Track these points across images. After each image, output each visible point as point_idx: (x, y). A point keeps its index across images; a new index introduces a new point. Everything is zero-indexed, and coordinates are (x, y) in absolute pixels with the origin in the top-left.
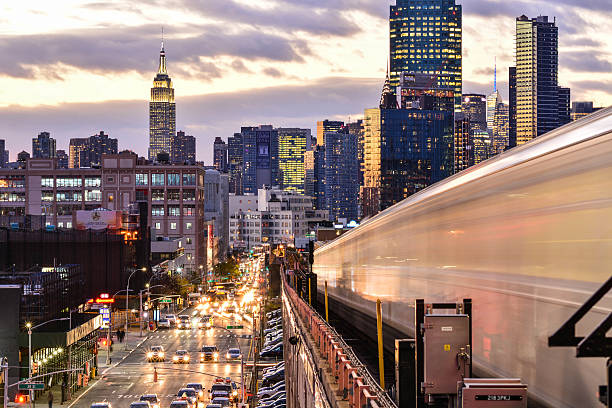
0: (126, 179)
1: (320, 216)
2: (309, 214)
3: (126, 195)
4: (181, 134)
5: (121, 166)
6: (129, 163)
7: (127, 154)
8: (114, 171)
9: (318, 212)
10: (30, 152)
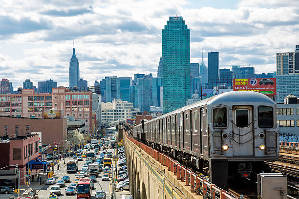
0: (62, 97)
1: (136, 110)
2: (132, 110)
3: (62, 104)
4: (82, 79)
5: (60, 92)
6: (63, 91)
7: (61, 87)
8: (57, 94)
9: (135, 109)
10: (22, 87)
